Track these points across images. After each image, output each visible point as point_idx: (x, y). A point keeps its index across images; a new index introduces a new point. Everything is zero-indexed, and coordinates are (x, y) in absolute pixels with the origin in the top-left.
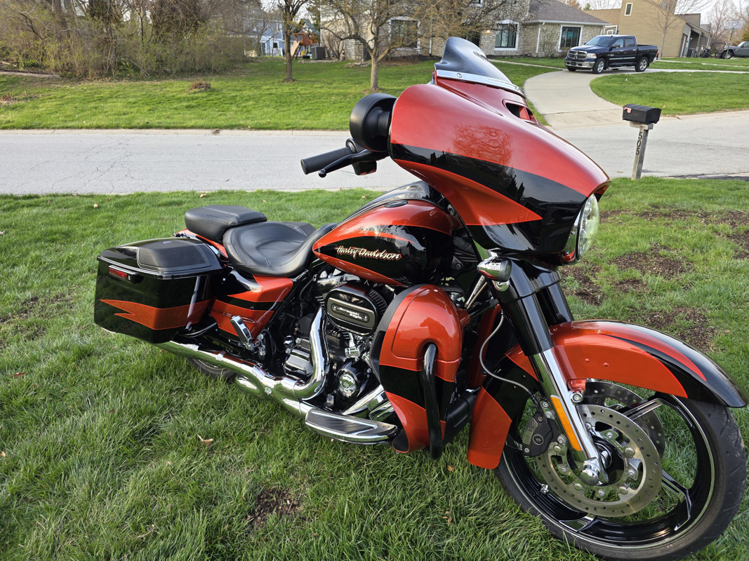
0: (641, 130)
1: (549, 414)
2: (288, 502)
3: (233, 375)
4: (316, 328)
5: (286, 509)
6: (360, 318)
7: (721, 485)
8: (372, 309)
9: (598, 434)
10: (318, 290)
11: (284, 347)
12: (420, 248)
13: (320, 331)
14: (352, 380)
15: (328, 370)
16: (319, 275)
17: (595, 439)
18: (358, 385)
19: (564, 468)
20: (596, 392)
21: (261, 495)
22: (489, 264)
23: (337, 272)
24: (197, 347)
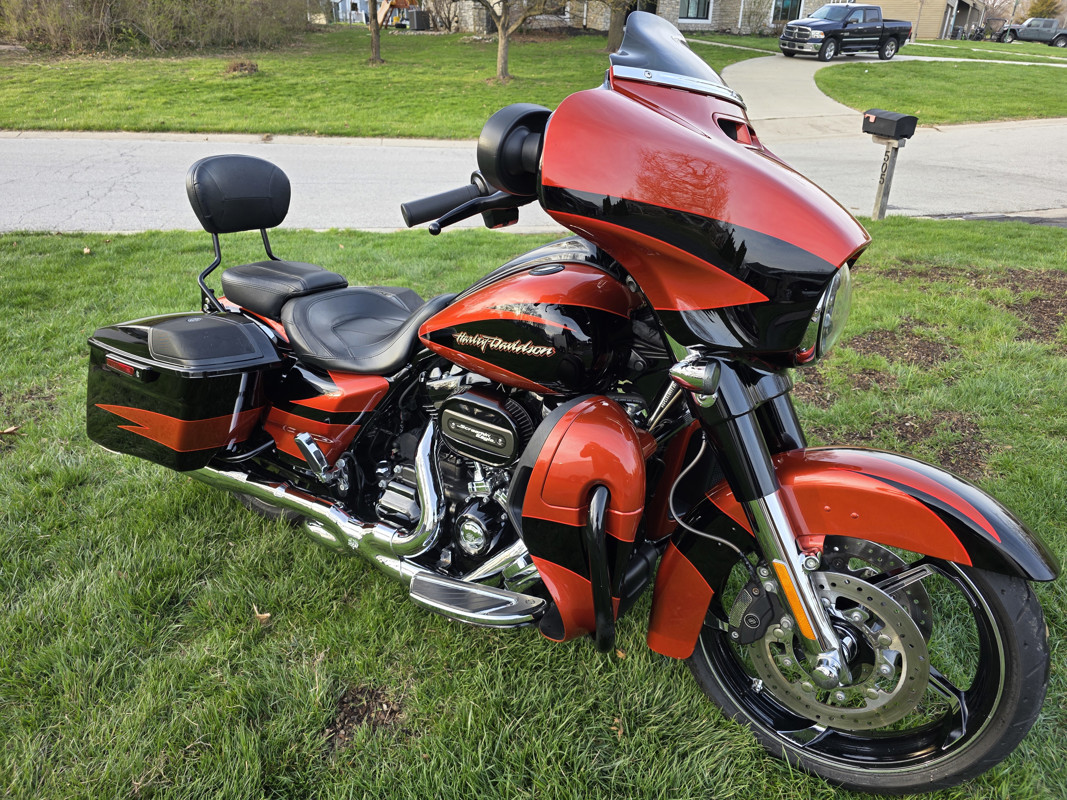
0: (888, 148)
1: (769, 586)
2: (385, 706)
3: (299, 519)
4: (424, 452)
5: (382, 716)
6: (492, 441)
7: (1013, 690)
8: (510, 428)
9: (839, 614)
10: (425, 395)
11: (376, 478)
12: (583, 337)
13: (431, 457)
14: (478, 531)
15: (442, 515)
16: (429, 372)
17: (834, 620)
18: (488, 537)
19: (788, 660)
20: (837, 549)
21: (344, 696)
22: (687, 368)
23: (456, 369)
24: (246, 476)
